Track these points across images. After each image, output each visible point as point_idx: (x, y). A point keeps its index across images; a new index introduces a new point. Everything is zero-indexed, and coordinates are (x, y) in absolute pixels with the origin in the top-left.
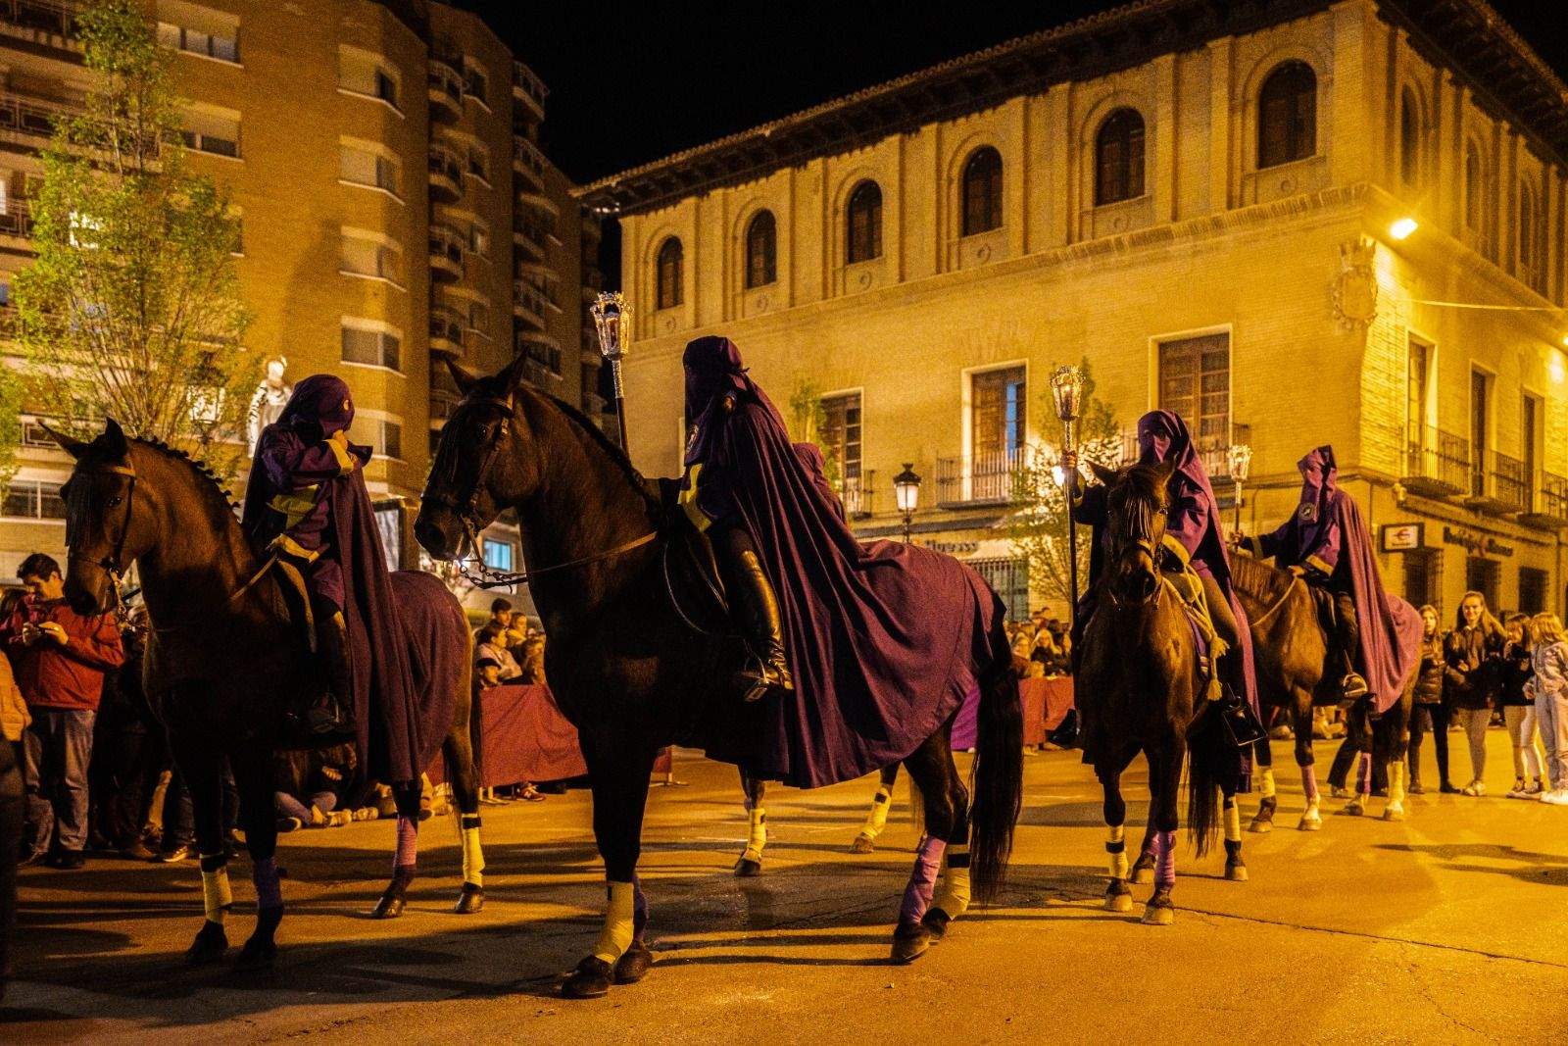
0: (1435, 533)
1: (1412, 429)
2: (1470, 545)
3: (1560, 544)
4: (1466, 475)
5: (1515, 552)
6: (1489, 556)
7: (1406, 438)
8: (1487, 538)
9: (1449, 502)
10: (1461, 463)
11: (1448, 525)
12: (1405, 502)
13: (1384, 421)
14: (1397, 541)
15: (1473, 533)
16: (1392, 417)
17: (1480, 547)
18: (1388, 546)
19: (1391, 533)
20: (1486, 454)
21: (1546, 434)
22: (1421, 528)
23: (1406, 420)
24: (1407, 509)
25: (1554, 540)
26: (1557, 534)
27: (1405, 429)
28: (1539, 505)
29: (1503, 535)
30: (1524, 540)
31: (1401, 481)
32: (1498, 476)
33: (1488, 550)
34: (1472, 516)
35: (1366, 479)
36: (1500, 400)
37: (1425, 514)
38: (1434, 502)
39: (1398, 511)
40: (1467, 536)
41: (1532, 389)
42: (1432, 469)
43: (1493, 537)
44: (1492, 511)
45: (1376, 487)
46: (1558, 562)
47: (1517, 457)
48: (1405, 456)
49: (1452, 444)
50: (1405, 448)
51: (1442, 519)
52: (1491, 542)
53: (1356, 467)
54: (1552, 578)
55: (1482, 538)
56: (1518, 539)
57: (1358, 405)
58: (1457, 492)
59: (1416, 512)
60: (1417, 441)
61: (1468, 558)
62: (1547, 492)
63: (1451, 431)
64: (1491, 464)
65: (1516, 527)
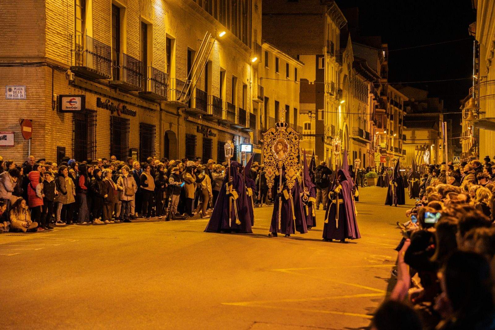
0: (92, 100)
1: (77, 37)
2: (112, 109)
3: (161, 110)
4: (110, 67)
5: (137, 114)
6: (123, 116)
7: (74, 42)
8: (122, 105)
9: (100, 83)
10: (107, 59)
11: (99, 96)
12: (74, 81)
13: (60, 30)
14: (68, 105)
15: (113, 101)
16: (66, 28)
17: (117, 110)
18: (64, 108)
19: (65, 100)
20: (121, 56)
21: (154, 46)
22: (83, 98)
23: (74, 32)
24: (75, 86)
25: (158, 108)
26: (160, 105)
27: (74, 36)
28: (150, 88)
29: (131, 104)
30: (142, 107)
31: (71, 68)
32: (127, 69)
33: (122, 112)
34: (113, 91)
35: (49, 65)
36: (128, 24)
37: (86, 90)
38: (92, 83)
39: (70, 87)
40: (110, 103)
41: (145, 18)
42: (90, 63)
43: (126, 105)
44: (124, 89)
45: (56, 71)
46: (161, 120)
47: (138, 59)
48: (74, 53)
49: (101, 47)
50: (74, 48)
51: (96, 93)
52: (124, 107)
53: (43, 58)
54: (157, 129)
55: (119, 105)
56: (138, 106)
57: (44, 19)
58: (104, 78)
59: (81, 88)
60: (80, 44)
61: (111, 117)
62: (154, 80)
63: (101, 40)
64: (123, 62)
65: (138, 99)
